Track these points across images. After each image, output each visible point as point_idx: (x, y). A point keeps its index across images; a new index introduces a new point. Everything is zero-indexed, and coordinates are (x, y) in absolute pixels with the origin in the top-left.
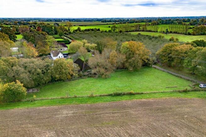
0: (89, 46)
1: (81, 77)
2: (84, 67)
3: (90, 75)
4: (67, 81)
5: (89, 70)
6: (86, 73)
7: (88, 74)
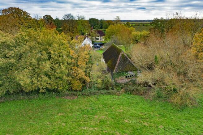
0: (137, 35)
1: (107, 88)
2: (120, 63)
3: (131, 88)
4: (68, 95)
5: (130, 73)
6: (122, 80)
7: (126, 84)
